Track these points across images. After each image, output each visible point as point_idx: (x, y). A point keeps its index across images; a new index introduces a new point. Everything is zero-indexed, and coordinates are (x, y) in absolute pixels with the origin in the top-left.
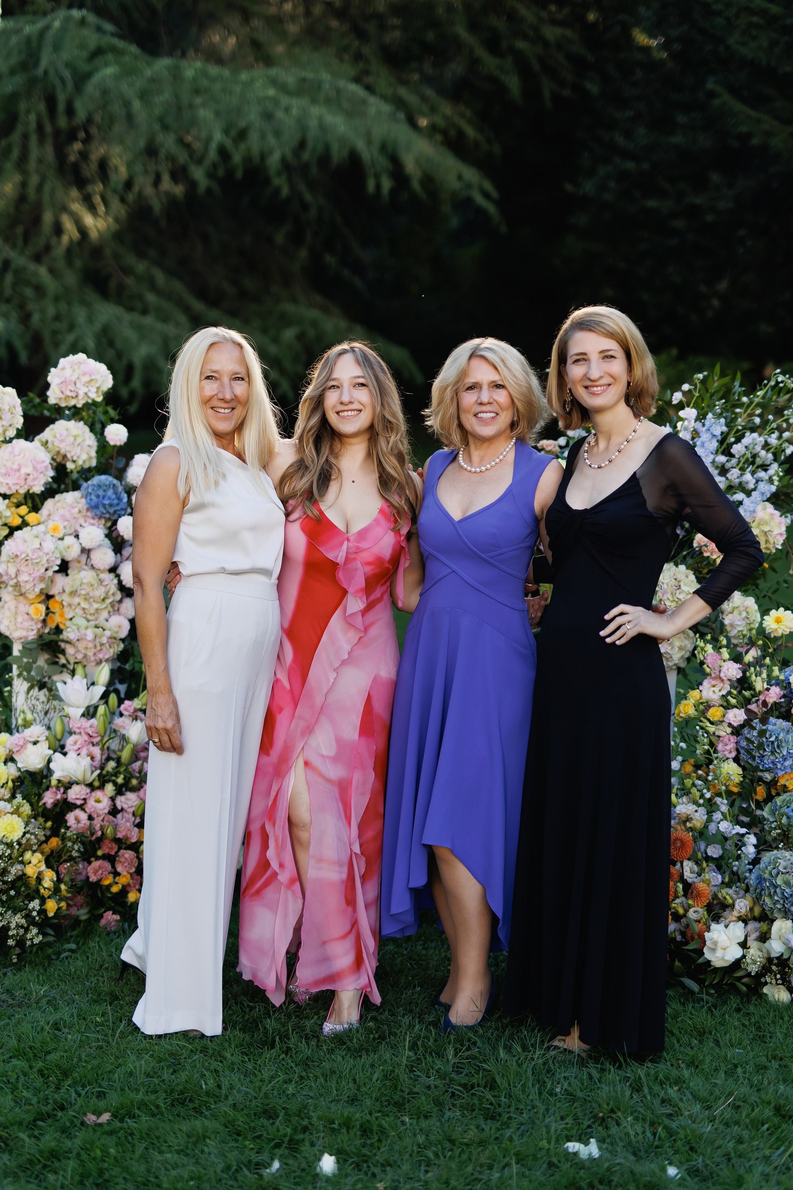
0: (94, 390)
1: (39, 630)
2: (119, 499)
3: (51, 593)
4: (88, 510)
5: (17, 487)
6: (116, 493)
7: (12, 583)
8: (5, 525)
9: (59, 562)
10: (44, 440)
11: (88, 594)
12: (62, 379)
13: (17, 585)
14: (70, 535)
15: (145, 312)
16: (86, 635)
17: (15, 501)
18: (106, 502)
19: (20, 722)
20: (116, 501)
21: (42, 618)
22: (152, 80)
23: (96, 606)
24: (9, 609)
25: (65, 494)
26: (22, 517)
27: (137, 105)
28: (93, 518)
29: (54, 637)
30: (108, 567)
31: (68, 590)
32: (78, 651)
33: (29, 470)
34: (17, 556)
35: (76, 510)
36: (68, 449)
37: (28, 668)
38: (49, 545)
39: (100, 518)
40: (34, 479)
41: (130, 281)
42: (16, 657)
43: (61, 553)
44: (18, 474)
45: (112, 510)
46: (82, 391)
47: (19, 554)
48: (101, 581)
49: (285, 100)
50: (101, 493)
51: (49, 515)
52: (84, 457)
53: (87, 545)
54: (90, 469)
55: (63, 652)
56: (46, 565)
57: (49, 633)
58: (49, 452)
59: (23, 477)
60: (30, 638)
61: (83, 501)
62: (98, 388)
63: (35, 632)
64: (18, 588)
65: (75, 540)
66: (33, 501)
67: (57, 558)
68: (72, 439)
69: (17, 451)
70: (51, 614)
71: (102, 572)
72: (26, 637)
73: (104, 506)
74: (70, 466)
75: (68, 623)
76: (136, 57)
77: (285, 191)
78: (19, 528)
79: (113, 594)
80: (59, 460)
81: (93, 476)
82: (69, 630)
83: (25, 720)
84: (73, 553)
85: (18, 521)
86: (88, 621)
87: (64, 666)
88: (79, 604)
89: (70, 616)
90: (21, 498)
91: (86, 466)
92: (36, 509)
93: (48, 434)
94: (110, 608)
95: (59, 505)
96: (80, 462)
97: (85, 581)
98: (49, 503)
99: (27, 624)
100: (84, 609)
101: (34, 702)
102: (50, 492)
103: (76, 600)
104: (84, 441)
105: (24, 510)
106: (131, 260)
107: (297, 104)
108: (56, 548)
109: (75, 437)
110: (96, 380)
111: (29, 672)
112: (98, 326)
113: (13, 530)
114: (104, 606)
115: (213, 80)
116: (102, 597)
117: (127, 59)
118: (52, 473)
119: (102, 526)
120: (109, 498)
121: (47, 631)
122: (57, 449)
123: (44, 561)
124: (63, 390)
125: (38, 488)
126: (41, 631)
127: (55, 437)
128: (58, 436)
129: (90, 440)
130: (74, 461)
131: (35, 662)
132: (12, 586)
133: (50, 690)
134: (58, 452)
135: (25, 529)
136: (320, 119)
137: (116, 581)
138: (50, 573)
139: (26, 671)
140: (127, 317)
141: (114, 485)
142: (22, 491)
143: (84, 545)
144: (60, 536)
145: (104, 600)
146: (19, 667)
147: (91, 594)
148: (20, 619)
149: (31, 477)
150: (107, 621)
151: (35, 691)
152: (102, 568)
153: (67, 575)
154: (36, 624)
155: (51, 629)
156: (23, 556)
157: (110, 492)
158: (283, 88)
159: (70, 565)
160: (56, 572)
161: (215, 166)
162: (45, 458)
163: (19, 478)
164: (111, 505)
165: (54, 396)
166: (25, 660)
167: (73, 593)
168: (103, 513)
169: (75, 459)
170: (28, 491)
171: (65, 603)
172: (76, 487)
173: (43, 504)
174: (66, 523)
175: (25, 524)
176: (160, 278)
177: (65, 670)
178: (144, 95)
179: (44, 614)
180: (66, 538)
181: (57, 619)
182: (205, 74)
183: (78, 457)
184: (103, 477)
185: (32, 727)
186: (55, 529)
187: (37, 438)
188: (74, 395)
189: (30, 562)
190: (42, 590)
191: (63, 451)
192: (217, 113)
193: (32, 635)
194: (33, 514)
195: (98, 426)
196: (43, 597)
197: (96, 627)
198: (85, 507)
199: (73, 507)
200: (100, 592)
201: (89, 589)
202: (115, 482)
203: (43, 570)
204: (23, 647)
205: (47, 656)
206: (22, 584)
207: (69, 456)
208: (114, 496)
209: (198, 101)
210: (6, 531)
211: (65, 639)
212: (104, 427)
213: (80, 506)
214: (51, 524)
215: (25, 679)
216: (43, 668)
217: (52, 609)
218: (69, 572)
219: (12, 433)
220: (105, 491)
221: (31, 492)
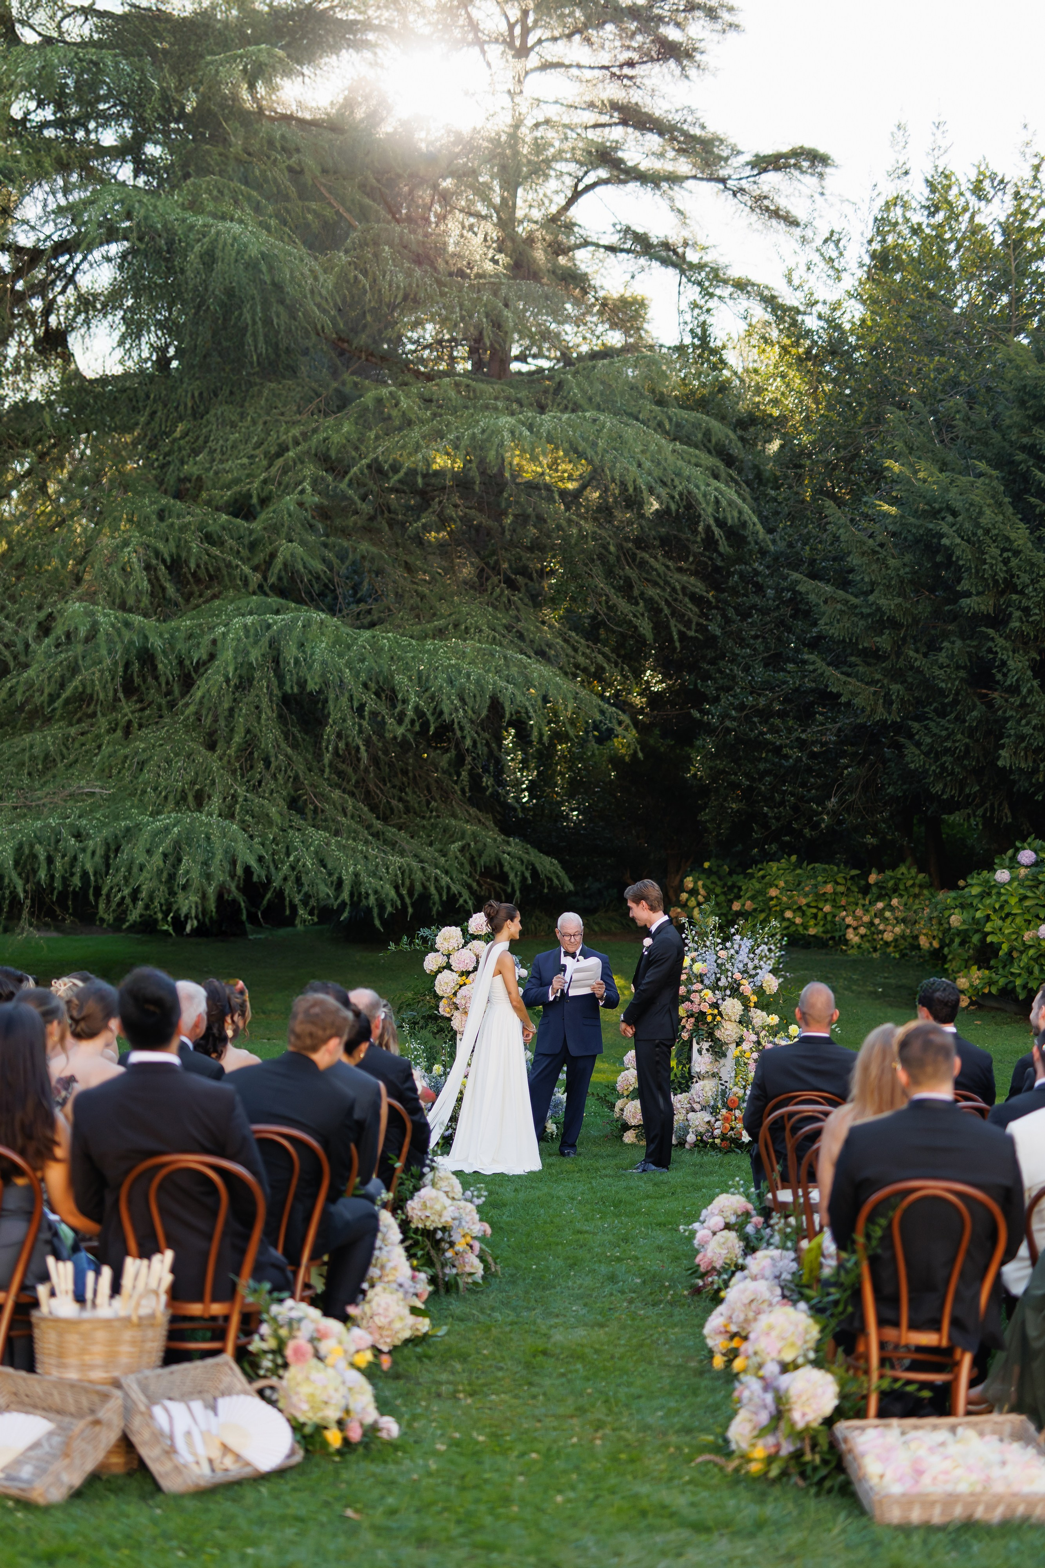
8: (457, 984)
10: (470, 949)
12: (473, 924)
17: (460, 974)
26: (463, 981)
33: (466, 961)
44: (462, 963)
58: (473, 953)
69: (462, 953)
85: (462, 983)
90: (463, 973)
113: (460, 986)
124: (475, 928)
142: (463, 970)
149: (467, 964)
162: (471, 956)
163: (462, 965)
165: (471, 930)
187: (468, 948)
188: (478, 930)
192: (410, 679)
209: (395, 668)
210: (457, 987)
219: (459, 946)
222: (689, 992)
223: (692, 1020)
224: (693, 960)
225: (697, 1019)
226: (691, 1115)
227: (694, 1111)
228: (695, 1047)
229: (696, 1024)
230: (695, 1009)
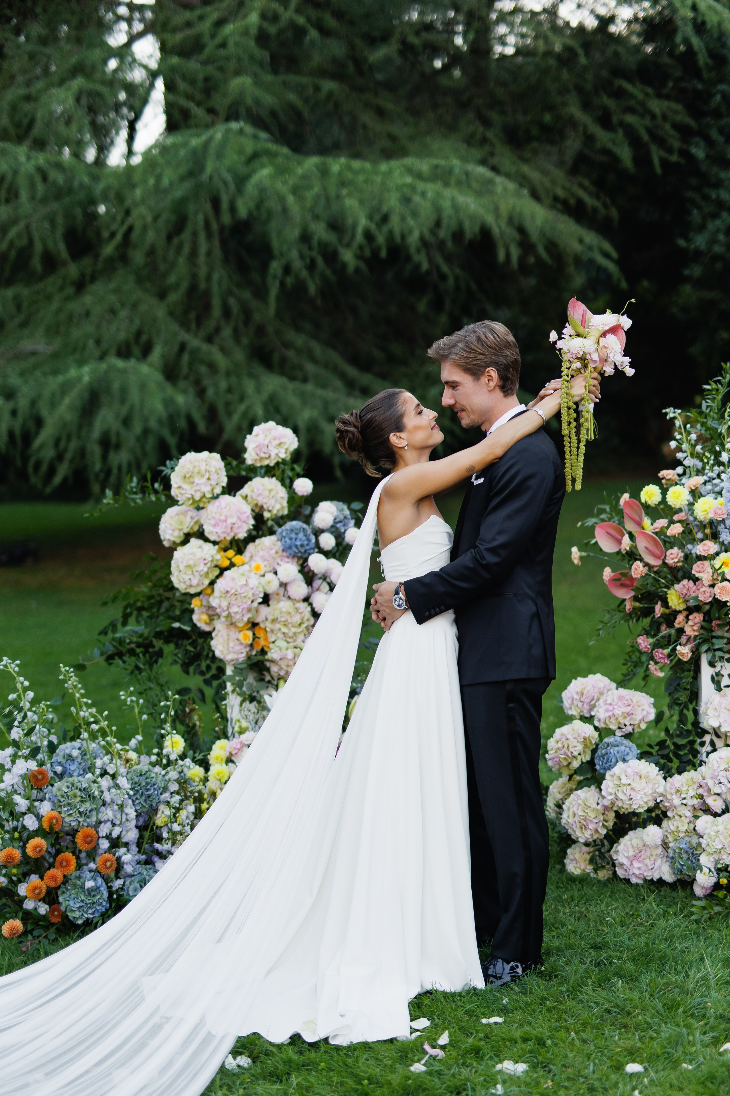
0: (284, 451)
1: (247, 653)
2: (309, 540)
3: (257, 621)
4: (283, 550)
5: (225, 535)
6: (306, 535)
7: (225, 614)
8: (216, 566)
9: (262, 595)
10: (244, 495)
11: (287, 621)
12: (257, 444)
13: (229, 616)
14: (270, 572)
15: (305, 380)
16: (286, 655)
17: (223, 546)
18: (298, 543)
19: (237, 729)
20: (306, 542)
21: (250, 642)
22: (304, 177)
23: (293, 630)
24: (222, 636)
25: (263, 539)
26: (230, 559)
27: (291, 199)
28: (288, 557)
29: (260, 658)
30: (302, 597)
31: (270, 618)
32: (281, 669)
33: (234, 520)
34: (227, 592)
35: (273, 551)
36: (265, 501)
37: (239, 685)
38: (254, 581)
39: (294, 557)
40: (239, 527)
41: (291, 354)
42: (230, 676)
43: (263, 587)
44: (225, 524)
45: (303, 550)
46: (273, 453)
47: (229, 590)
48: (297, 609)
49: (421, 186)
50: (293, 536)
51: (252, 557)
52: (278, 507)
53: (284, 580)
54: (282, 517)
55: (268, 670)
56: (252, 598)
57: (256, 655)
58: (249, 504)
59: (229, 526)
60: (241, 660)
61: (279, 543)
62: (287, 449)
63: (244, 655)
64: (229, 619)
65: (274, 576)
66: (238, 546)
67: (260, 592)
68: (267, 493)
69: (223, 505)
70: (256, 639)
71: (298, 601)
72: (237, 659)
73: (296, 546)
74: (266, 515)
75: (271, 646)
76: (288, 158)
77: (425, 266)
78: (227, 569)
79: (308, 620)
80: (257, 510)
81: (285, 523)
82: (272, 651)
83: (240, 727)
84: (273, 586)
85: (227, 563)
86: (288, 642)
87: (269, 682)
88: (280, 629)
89: (272, 640)
90: (227, 544)
91: (280, 514)
92: (240, 552)
93: (247, 489)
94: (306, 632)
95: (259, 547)
96: (275, 512)
97: (284, 610)
98: (251, 547)
99: (238, 648)
100: (284, 633)
101: (246, 713)
102: (251, 538)
103: (278, 626)
104: (277, 493)
105: (231, 553)
106: (291, 335)
107: (431, 188)
108: (259, 583)
109: (270, 491)
110: (285, 443)
111: (241, 688)
112: (265, 395)
113: (223, 571)
114: (300, 630)
115: (357, 173)
116: (299, 623)
117: (280, 160)
118: (252, 522)
119: (295, 563)
120: (301, 540)
121: (254, 653)
122: (255, 502)
123: (250, 595)
124: (258, 452)
125: (242, 535)
126: (250, 653)
127: (253, 491)
128: (255, 490)
129: (282, 493)
130: (270, 511)
131: (245, 680)
132: (225, 617)
133: (259, 702)
134: (256, 505)
135: (233, 569)
136: (453, 200)
137: (309, 609)
138: (255, 604)
139: (238, 687)
140: (291, 386)
141: (304, 529)
142: (229, 538)
143: (281, 580)
144: (262, 573)
145: (300, 625)
146: (233, 684)
147: (289, 621)
148: (231, 644)
149: (236, 526)
150: (304, 642)
151: (247, 704)
152: (297, 598)
153: (269, 605)
154: (245, 647)
155: (257, 652)
156: (233, 591)
157: (301, 535)
158: (419, 176)
159: (271, 597)
160: (260, 603)
161: (361, 248)
162: (247, 510)
163: (226, 527)
164: (302, 546)
165: (250, 457)
166: (237, 678)
167: (274, 621)
168: (296, 553)
169: (270, 509)
170: (234, 537)
171: (268, 629)
172: (272, 532)
173: (245, 548)
174: (266, 563)
175: (232, 565)
176: (317, 348)
177: (270, 685)
178: (296, 191)
179: (251, 639)
180: (267, 575)
181: (262, 642)
182: (349, 168)
183: (273, 507)
184: (294, 523)
185: (247, 733)
186: (258, 568)
187: (238, 493)
188: (267, 456)
189: (239, 596)
190: (249, 619)
191: (260, 504)
192: (361, 202)
193: (242, 657)
194: (239, 556)
195: (287, 481)
196: (250, 625)
197: (295, 647)
198: (281, 549)
199: (271, 549)
200: (297, 619)
201: (288, 617)
202: (305, 526)
203: (250, 602)
204: (235, 668)
205: (255, 675)
206: (233, 615)
207: (265, 507)
208: (304, 538)
209: (344, 192)
210: (217, 572)
211: (270, 658)
212: (292, 482)
213: (277, 548)
214: (254, 564)
215: (238, 694)
216: (252, 685)
217: (257, 635)
218: (270, 603)
219: (218, 490)
220: (296, 534)
221: (236, 538)
222: (689, 559)
223: (697, 618)
224: (695, 494)
225: (708, 618)
226: (704, 822)
227: (707, 810)
228: (706, 672)
229: (706, 627)
230: (705, 595)
